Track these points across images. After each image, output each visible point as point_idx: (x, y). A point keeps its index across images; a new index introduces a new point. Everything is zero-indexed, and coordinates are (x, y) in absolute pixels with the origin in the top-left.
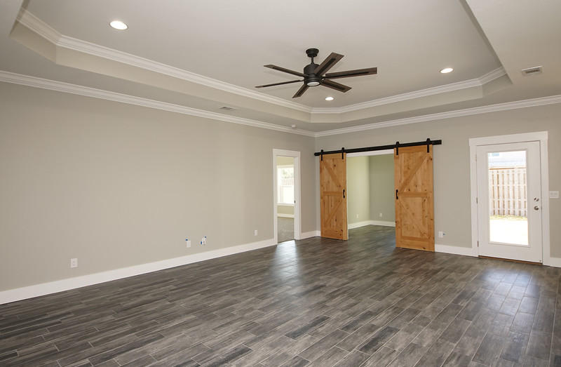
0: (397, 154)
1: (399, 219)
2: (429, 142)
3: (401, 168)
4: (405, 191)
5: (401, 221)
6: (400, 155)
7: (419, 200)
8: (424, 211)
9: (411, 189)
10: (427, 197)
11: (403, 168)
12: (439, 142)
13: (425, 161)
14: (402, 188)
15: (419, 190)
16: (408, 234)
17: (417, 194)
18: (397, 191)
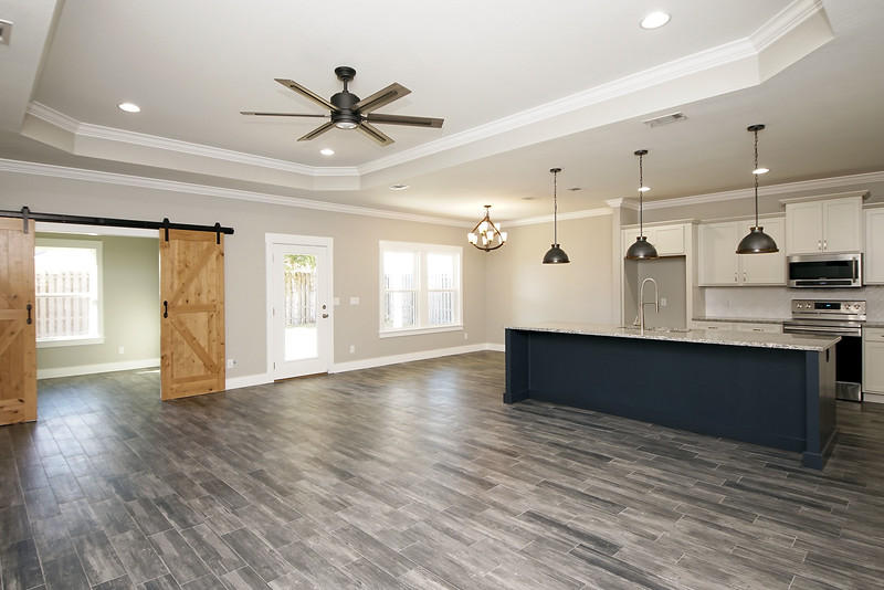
0: (167, 239)
1: (168, 353)
2: (217, 229)
3: (173, 263)
4: (180, 303)
5: (172, 354)
6: (171, 241)
7: (203, 317)
8: (210, 332)
9: (190, 299)
10: (215, 311)
11: (176, 263)
12: (230, 231)
13: (214, 256)
14: (176, 298)
15: (204, 300)
16: (185, 374)
17: (199, 308)
18: (165, 303)
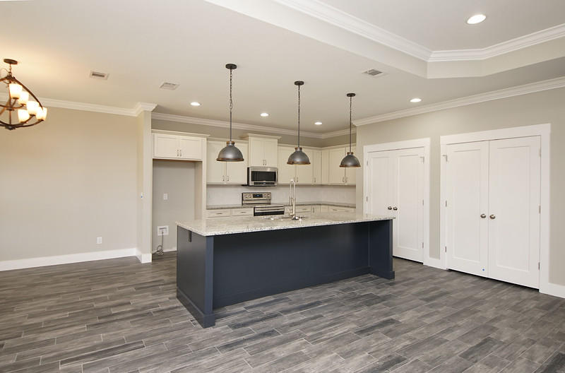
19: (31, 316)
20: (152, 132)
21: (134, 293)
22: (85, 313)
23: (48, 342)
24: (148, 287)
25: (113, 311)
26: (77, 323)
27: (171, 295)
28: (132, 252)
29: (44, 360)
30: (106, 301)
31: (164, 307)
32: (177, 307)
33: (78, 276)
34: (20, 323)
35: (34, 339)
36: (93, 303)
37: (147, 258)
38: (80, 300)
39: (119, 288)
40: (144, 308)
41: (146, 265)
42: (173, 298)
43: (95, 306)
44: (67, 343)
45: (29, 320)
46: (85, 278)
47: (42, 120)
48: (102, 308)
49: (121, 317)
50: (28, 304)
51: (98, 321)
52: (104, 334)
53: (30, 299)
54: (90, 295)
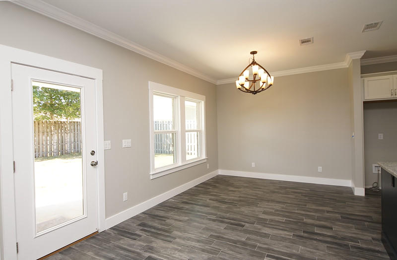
19: (264, 213)
20: (362, 77)
21: (338, 220)
22: (296, 223)
23: (266, 236)
24: (353, 219)
25: (317, 230)
26: (288, 229)
27: (375, 236)
28: (348, 183)
29: (259, 247)
30: (314, 219)
31: (364, 246)
32: (378, 252)
33: (301, 193)
34: (257, 215)
35: (260, 229)
36: (304, 217)
37: (360, 192)
38: (296, 212)
39: (328, 212)
40: (344, 238)
41: (359, 198)
42: (377, 240)
43: (305, 220)
44: (276, 242)
45: (263, 215)
46: (305, 196)
47: (271, 85)
48: (309, 224)
49: (321, 238)
50: (267, 204)
51: (302, 234)
52: (303, 248)
53: (268, 201)
54: (304, 211)
